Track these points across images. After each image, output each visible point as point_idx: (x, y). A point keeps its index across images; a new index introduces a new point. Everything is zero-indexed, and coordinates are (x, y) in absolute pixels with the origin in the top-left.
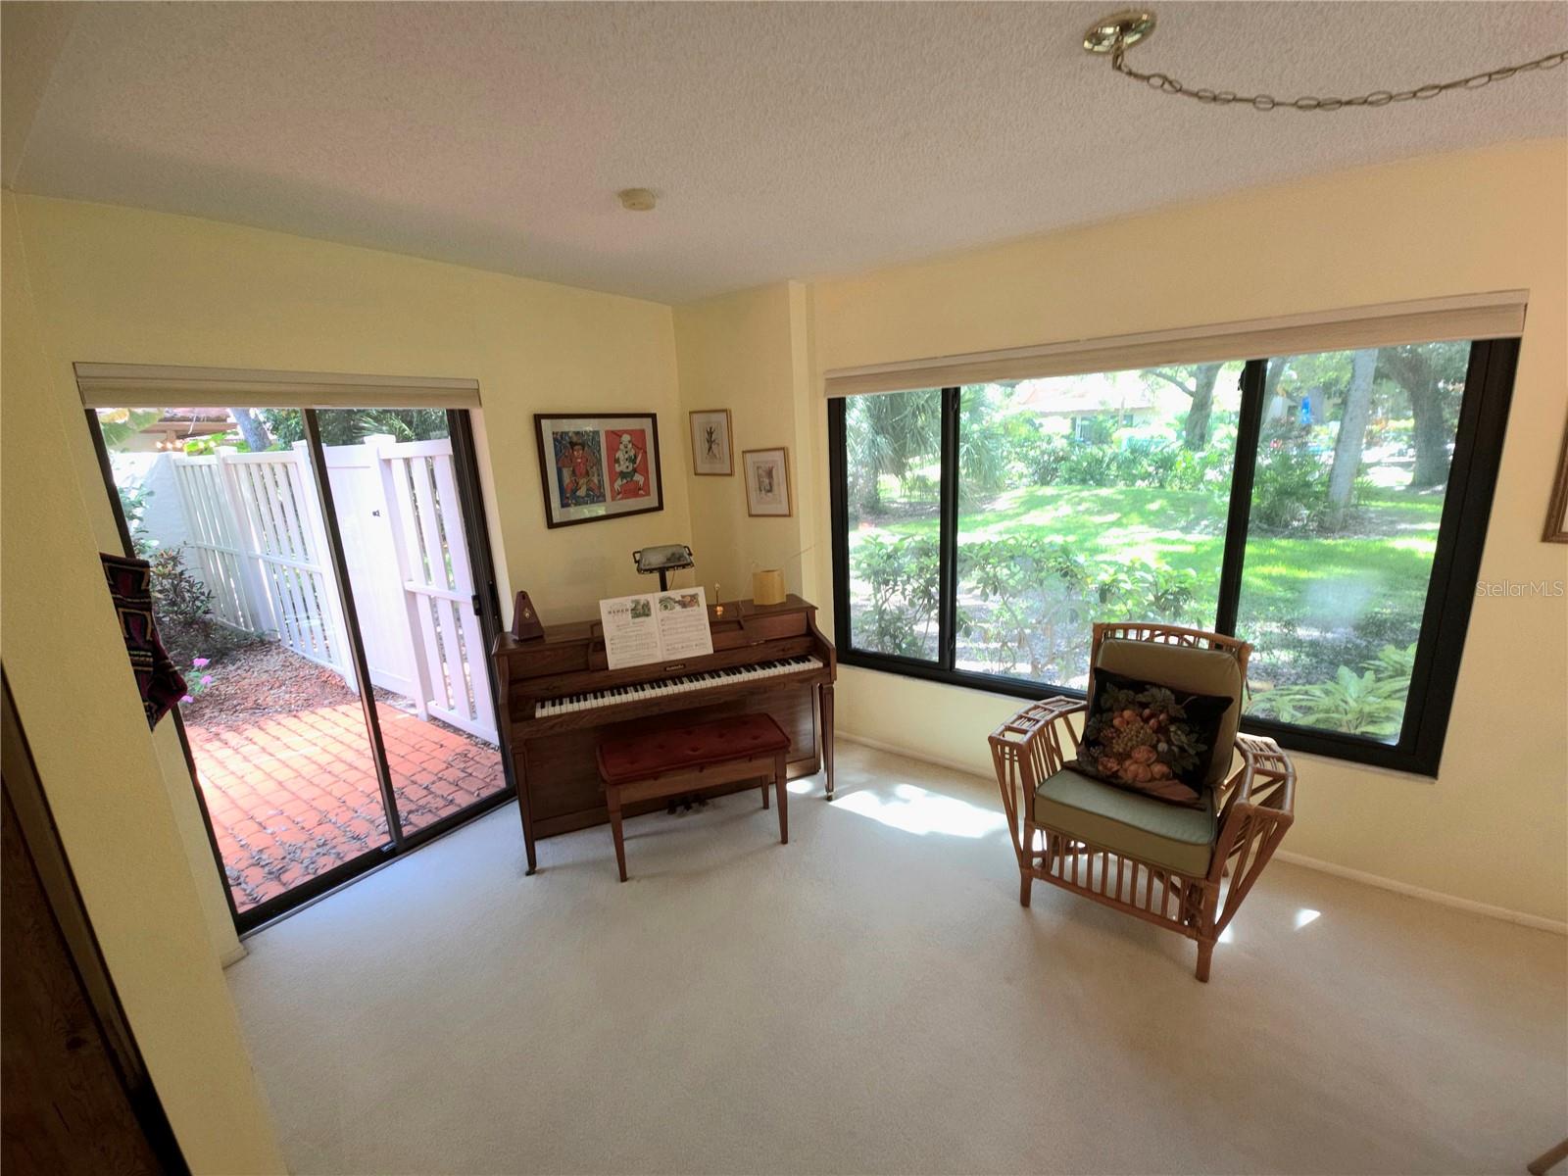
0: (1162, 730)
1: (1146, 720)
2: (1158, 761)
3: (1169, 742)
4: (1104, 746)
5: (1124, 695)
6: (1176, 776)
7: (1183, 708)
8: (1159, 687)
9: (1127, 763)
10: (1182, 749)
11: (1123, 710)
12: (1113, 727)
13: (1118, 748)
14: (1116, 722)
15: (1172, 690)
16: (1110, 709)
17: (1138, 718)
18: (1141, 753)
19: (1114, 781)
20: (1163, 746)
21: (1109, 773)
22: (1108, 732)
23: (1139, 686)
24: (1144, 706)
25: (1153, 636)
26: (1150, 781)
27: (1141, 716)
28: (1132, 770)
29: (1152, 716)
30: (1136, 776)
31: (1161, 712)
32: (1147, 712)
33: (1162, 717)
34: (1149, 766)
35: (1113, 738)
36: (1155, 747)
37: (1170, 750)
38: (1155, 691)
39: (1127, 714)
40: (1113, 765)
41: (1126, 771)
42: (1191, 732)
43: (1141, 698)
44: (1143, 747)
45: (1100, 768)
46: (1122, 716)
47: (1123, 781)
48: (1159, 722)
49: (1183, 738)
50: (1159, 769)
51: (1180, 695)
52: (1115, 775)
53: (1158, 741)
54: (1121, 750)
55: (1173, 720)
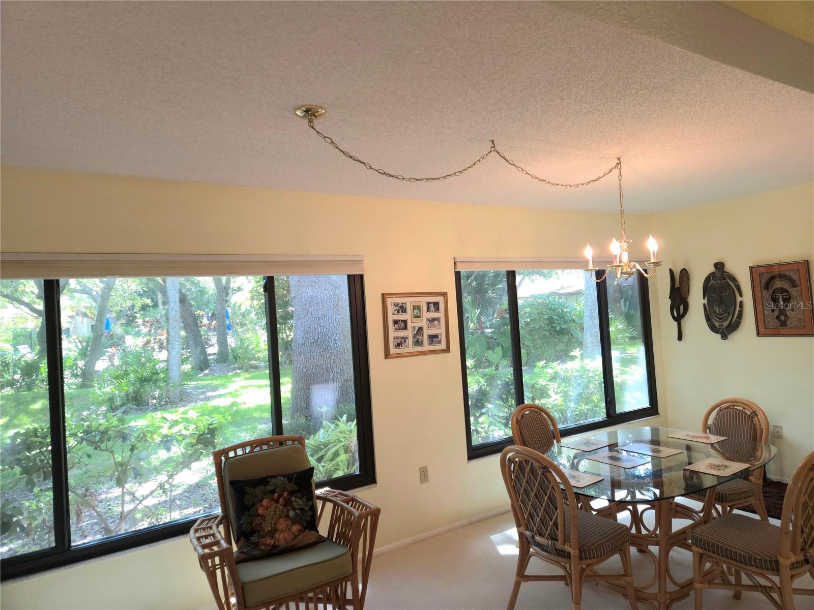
0: (288, 503)
1: (277, 501)
2: (294, 523)
3: (294, 509)
4: (259, 532)
5: (258, 491)
6: (305, 528)
7: (294, 484)
8: (275, 477)
9: (277, 535)
10: (302, 510)
11: (261, 501)
12: (259, 515)
13: (267, 528)
14: (260, 511)
15: (284, 476)
16: (253, 505)
17: (272, 502)
18: (282, 524)
19: (274, 551)
20: (291, 513)
21: (270, 547)
22: (257, 521)
23: (264, 481)
24: (273, 492)
25: (252, 449)
26: (294, 539)
27: (273, 499)
28: (282, 538)
29: (279, 497)
30: (286, 540)
31: (284, 491)
32: (276, 495)
33: (285, 494)
34: (289, 529)
35: (262, 523)
36: (287, 516)
37: (296, 513)
38: (274, 480)
39: (265, 502)
40: (270, 541)
41: (278, 540)
42: (303, 496)
43: (269, 488)
44: (281, 520)
45: (263, 548)
46: (262, 505)
47: (279, 549)
48: (285, 499)
49: (301, 502)
50: (295, 528)
51: (289, 477)
52: (274, 546)
53: (288, 511)
54: (269, 529)
55: (291, 493)
